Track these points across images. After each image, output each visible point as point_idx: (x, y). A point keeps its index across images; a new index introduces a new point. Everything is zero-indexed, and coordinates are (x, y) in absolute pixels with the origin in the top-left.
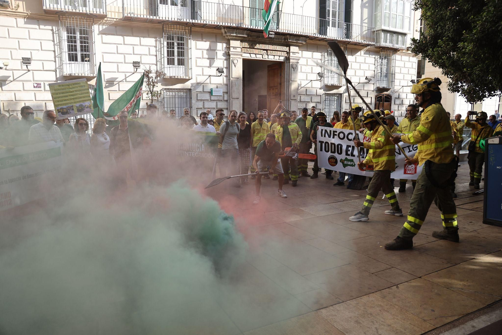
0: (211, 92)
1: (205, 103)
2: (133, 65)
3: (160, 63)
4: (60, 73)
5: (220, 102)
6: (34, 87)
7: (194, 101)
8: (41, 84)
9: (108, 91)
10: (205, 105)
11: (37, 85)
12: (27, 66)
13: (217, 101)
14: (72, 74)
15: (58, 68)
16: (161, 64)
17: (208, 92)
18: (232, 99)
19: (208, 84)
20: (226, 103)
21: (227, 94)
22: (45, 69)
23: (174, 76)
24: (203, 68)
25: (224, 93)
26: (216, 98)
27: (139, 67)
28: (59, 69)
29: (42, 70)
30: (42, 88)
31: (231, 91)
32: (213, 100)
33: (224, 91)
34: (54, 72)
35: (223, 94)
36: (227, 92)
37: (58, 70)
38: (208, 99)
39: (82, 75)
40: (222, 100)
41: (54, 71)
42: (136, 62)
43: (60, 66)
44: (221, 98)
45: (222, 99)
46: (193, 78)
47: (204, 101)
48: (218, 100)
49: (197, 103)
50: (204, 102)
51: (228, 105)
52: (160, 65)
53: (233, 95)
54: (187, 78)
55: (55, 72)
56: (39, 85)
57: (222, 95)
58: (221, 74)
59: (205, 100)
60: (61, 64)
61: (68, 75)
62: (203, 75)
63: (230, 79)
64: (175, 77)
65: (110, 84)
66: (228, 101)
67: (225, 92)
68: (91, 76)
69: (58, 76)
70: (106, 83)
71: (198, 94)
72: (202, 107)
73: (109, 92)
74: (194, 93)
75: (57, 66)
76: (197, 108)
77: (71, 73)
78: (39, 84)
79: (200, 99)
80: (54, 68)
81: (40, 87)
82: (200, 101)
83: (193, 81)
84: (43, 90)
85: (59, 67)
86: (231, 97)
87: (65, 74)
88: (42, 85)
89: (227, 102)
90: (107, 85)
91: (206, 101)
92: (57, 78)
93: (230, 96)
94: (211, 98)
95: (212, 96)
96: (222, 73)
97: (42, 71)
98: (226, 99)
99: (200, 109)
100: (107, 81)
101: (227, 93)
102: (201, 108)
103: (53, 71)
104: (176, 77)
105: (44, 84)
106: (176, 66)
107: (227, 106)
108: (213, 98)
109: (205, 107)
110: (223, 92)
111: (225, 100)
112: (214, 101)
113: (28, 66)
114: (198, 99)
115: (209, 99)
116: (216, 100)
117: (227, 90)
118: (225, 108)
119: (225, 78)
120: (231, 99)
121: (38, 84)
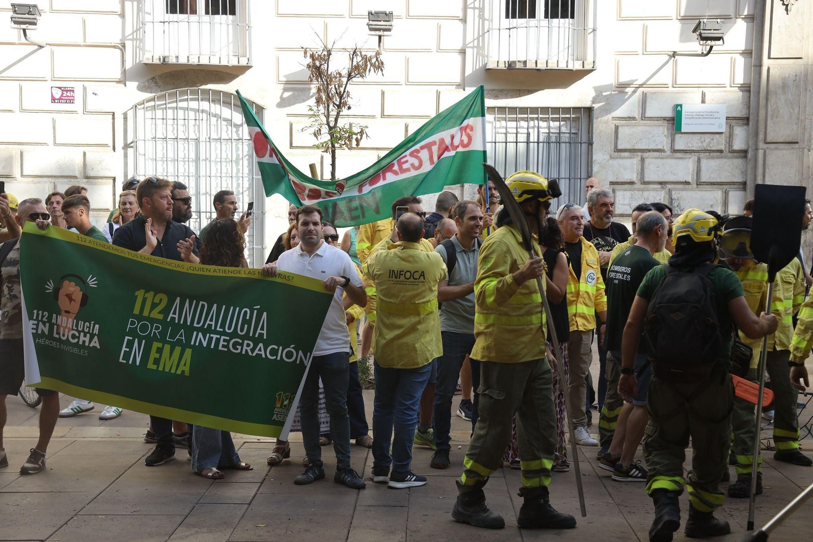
0: (675, 121)
1: (647, 161)
2: (368, 25)
3: (477, 11)
4: (135, 55)
5: (713, 158)
6: (53, 99)
7: (600, 156)
8: (73, 91)
9: (288, 115)
10: (646, 171)
11: (63, 94)
12: (24, 30)
13: (702, 155)
14: (168, 57)
15: (131, 37)
16: (482, 16)
17: (665, 119)
18: (766, 146)
19: (665, 86)
20: (739, 162)
21: (748, 124)
22: (89, 42)
23: (524, 59)
24: (646, 22)
25: (733, 122)
26: (695, 143)
27: (389, 30)
28: (132, 40)
29: (82, 43)
30: (78, 105)
31: (762, 112)
32: (685, 151)
33: (734, 115)
34: (118, 52)
35: (731, 128)
36: (748, 119)
37: (129, 44)
38: (660, 147)
39: (201, 63)
40: (721, 151)
41: (118, 48)
42: (377, 13)
43: (136, 31)
44: (719, 143)
45: (722, 147)
46: (597, 65)
47: (646, 155)
48: (705, 151)
49: (616, 163)
50: (643, 160)
51: (749, 171)
52: (477, 19)
53: (769, 128)
54: (577, 66)
55: (121, 50)
56: (68, 94)
57: (723, 129)
58: (711, 47)
59: (649, 151)
60: (140, 27)
61: (158, 62)
62: (645, 52)
63: (759, 65)
64: (525, 62)
65: (296, 93)
66: (750, 155)
67: (735, 118)
68: (230, 65)
69: (129, 65)
70: (285, 90)
71: (620, 129)
72: (634, 177)
73: (292, 119)
74: (602, 125)
75: (129, 30)
76: (614, 180)
77: (166, 54)
78: (67, 91)
79: (629, 147)
80: (116, 39)
81: (71, 101)
82: (626, 154)
83: (603, 77)
84: (80, 111)
85: (133, 34)
86: (761, 136)
87: (148, 59)
88: (78, 95)
89: (746, 157)
90: (287, 94)
91: (651, 154)
92: (124, 72)
93: (756, 134)
94: (673, 141)
95: (678, 136)
96: (713, 43)
97: (79, 46)
98: (738, 145)
99: (626, 186)
100: (287, 83)
101: (746, 120)
102: (632, 183)
103: (114, 47)
104: (531, 65)
105: (85, 89)
106: (539, 20)
107: (745, 173)
108: (681, 143)
109: (646, 179)
110: (727, 118)
111: (734, 151)
112: (688, 155)
113: (27, 31)
114: (620, 147)
115: (667, 147)
116: (694, 151)
117: (749, 108)
118: (734, 183)
119: (740, 61)
120: (761, 145)
121: (64, 90)
